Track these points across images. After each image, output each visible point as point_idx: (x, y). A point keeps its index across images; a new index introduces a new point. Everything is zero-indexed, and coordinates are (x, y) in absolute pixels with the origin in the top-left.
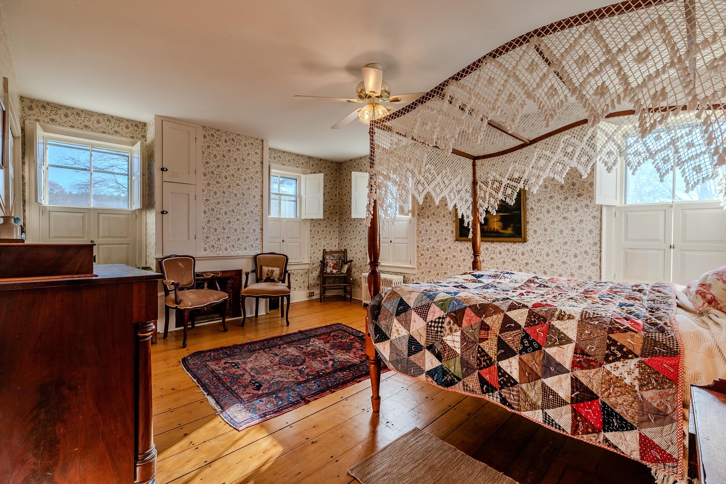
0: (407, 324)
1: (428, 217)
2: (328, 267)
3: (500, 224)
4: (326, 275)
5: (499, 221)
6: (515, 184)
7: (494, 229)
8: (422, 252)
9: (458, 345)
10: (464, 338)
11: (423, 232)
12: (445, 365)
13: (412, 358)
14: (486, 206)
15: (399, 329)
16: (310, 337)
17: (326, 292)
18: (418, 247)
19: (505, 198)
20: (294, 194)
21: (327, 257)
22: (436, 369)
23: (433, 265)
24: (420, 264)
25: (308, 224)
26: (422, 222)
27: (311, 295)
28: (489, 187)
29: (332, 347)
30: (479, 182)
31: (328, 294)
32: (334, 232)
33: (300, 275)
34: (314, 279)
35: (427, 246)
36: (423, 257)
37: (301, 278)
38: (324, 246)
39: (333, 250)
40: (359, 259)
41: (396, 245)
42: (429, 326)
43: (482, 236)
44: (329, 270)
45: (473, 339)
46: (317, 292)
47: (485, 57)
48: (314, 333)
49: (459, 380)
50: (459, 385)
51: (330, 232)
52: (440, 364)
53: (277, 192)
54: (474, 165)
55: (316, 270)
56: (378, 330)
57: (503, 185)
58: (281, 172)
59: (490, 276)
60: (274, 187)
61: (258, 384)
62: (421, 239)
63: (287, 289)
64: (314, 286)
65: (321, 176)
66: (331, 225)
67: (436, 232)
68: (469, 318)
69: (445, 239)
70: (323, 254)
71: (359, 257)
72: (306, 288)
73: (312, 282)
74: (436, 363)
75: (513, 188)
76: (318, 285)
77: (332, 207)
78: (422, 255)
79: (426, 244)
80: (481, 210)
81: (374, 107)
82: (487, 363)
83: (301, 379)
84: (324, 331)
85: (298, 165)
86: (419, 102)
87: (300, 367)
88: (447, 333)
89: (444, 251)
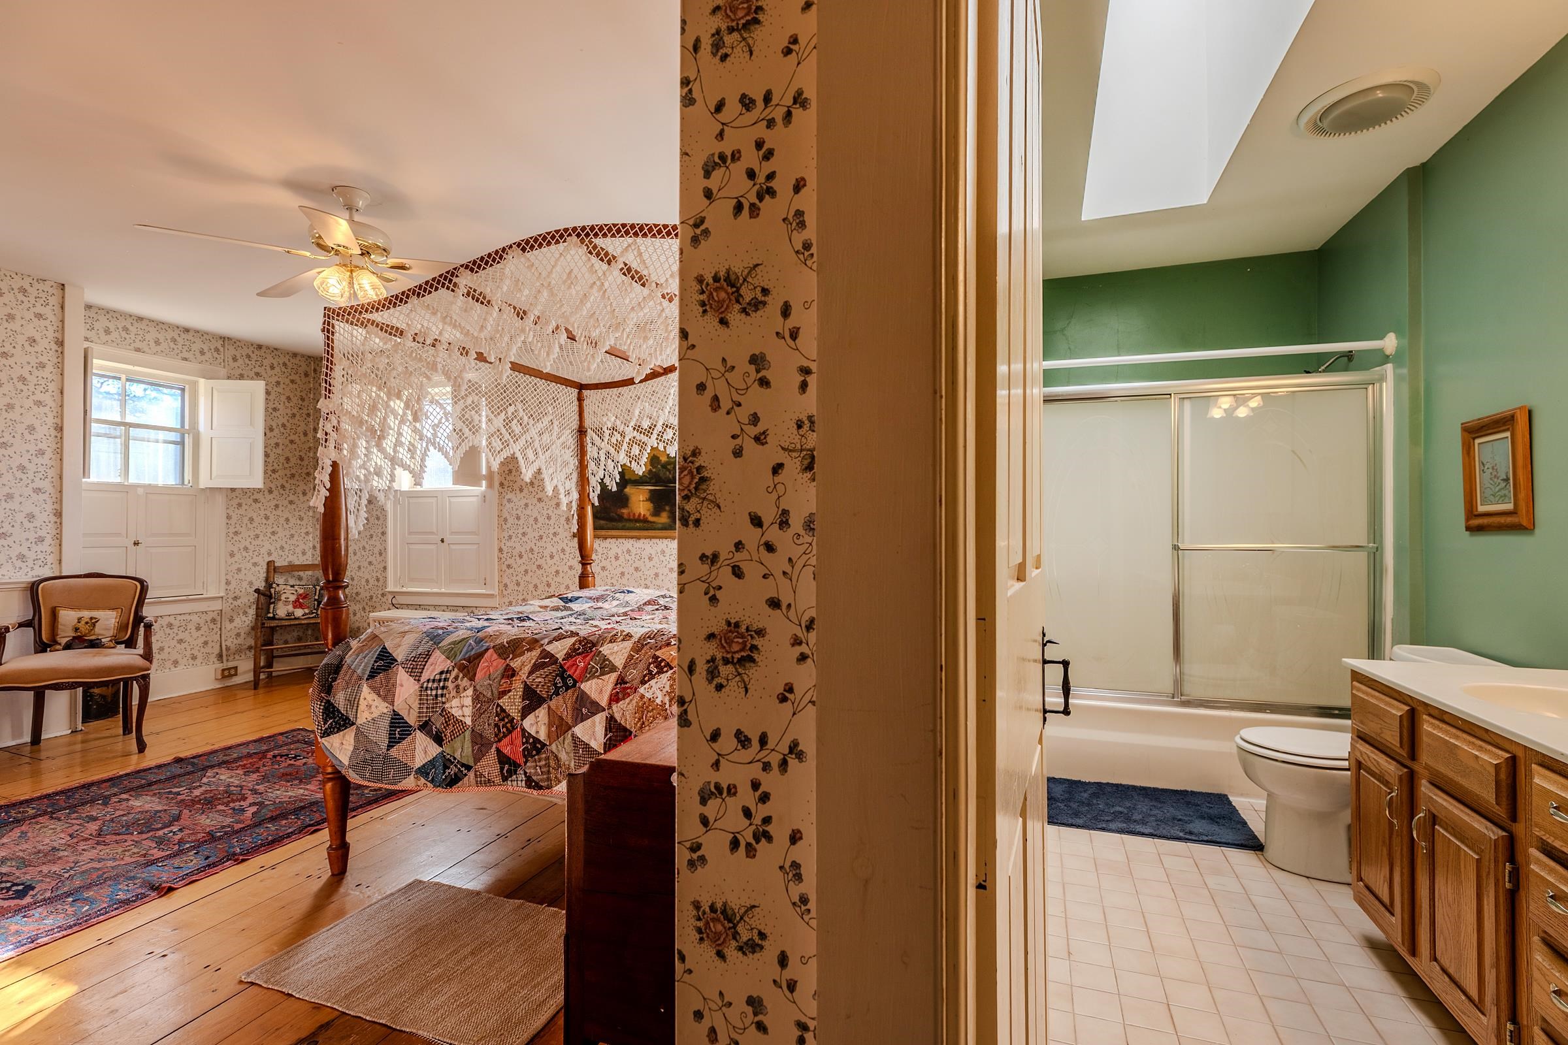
0: (387, 694)
1: (521, 490)
2: (280, 604)
3: (649, 505)
4: (274, 624)
5: (647, 500)
6: (644, 438)
7: (640, 514)
8: (510, 561)
9: (468, 711)
10: (477, 698)
11: (511, 520)
12: (447, 749)
13: (394, 752)
14: (601, 474)
15: (371, 702)
16: (205, 769)
17: (275, 664)
18: (501, 550)
19: (630, 462)
20: (174, 423)
21: (279, 580)
22: (432, 763)
23: (531, 587)
24: (506, 586)
25: (220, 499)
26: (509, 501)
27: (228, 673)
28: (606, 441)
29: (265, 778)
30: (589, 430)
31: (279, 667)
32: (301, 519)
33: (192, 626)
34: (238, 635)
35: (519, 549)
36: (511, 571)
37: (195, 634)
38: (270, 554)
39: (297, 563)
40: (367, 581)
41: (453, 547)
42: (423, 689)
43: (595, 528)
44: (282, 611)
45: (489, 695)
46: (245, 667)
47: (511, 247)
48: (215, 759)
49: (469, 768)
50: (469, 778)
51: (287, 520)
52: (440, 750)
53: (118, 418)
54: (580, 399)
55: (245, 613)
56: (330, 710)
57: (627, 440)
58: (130, 367)
59: (591, 598)
60: (104, 407)
61: (20, 888)
62: (506, 535)
63: (141, 662)
64: (239, 651)
65: (258, 387)
66: (291, 502)
67: (536, 520)
68: (491, 665)
69: (555, 534)
70: (268, 572)
71: (367, 576)
72: (213, 658)
73: (231, 642)
74: (434, 750)
75: (642, 445)
76: (250, 648)
77: (293, 460)
78: (509, 566)
79: (518, 546)
80: (594, 482)
81: (352, 271)
82: (507, 728)
83: (158, 854)
84: (252, 749)
85: (185, 355)
86: (414, 294)
87: (161, 833)
88: (451, 695)
89: (552, 557)
